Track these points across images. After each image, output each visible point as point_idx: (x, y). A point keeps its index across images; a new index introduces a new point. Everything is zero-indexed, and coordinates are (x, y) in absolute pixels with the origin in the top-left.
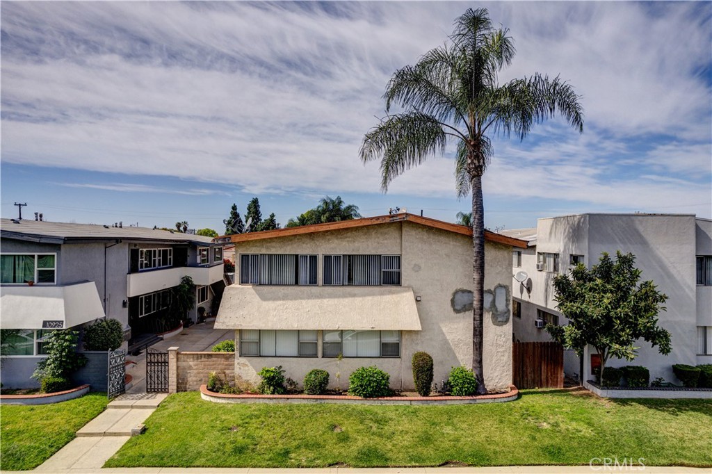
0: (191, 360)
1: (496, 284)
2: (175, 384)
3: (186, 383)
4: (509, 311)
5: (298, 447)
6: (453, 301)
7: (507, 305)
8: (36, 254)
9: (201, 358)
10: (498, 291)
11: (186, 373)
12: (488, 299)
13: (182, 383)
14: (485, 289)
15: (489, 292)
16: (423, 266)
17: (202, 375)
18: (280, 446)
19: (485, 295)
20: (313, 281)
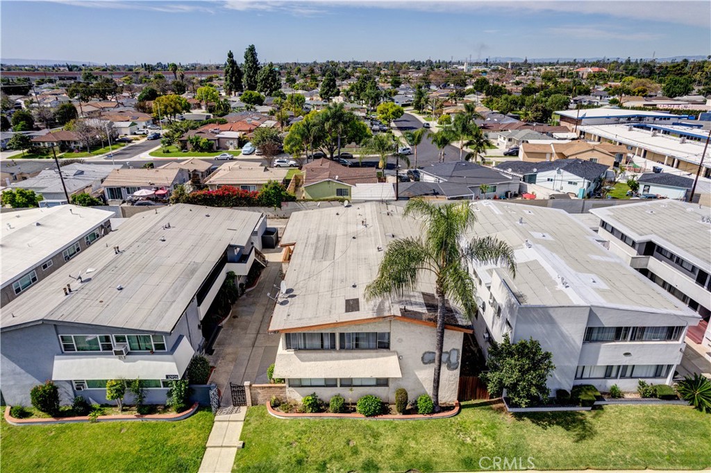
0: (259, 389)
1: (451, 348)
2: (250, 401)
3: (257, 401)
4: (458, 363)
5: (330, 460)
6: (423, 358)
7: (457, 360)
8: (151, 335)
9: (265, 389)
10: (452, 352)
11: (257, 396)
12: (444, 357)
13: (255, 401)
14: (444, 351)
15: (447, 353)
16: (404, 339)
17: (266, 397)
18: (321, 459)
19: (443, 355)
20: (333, 347)
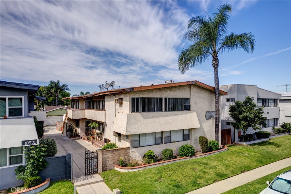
0: (109, 153)
2: (101, 167)
3: (107, 167)
6: (206, 116)
8: (7, 97)
9: (114, 152)
11: (107, 161)
13: (105, 167)
16: (197, 102)
17: (114, 161)
